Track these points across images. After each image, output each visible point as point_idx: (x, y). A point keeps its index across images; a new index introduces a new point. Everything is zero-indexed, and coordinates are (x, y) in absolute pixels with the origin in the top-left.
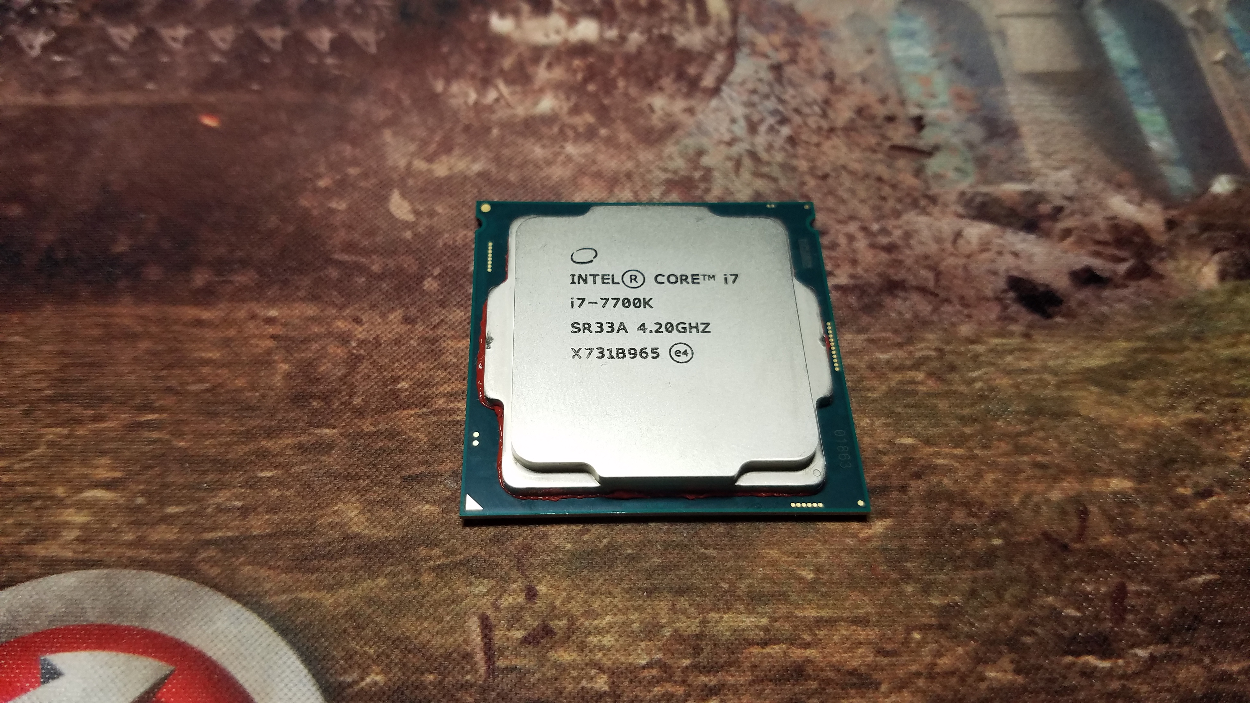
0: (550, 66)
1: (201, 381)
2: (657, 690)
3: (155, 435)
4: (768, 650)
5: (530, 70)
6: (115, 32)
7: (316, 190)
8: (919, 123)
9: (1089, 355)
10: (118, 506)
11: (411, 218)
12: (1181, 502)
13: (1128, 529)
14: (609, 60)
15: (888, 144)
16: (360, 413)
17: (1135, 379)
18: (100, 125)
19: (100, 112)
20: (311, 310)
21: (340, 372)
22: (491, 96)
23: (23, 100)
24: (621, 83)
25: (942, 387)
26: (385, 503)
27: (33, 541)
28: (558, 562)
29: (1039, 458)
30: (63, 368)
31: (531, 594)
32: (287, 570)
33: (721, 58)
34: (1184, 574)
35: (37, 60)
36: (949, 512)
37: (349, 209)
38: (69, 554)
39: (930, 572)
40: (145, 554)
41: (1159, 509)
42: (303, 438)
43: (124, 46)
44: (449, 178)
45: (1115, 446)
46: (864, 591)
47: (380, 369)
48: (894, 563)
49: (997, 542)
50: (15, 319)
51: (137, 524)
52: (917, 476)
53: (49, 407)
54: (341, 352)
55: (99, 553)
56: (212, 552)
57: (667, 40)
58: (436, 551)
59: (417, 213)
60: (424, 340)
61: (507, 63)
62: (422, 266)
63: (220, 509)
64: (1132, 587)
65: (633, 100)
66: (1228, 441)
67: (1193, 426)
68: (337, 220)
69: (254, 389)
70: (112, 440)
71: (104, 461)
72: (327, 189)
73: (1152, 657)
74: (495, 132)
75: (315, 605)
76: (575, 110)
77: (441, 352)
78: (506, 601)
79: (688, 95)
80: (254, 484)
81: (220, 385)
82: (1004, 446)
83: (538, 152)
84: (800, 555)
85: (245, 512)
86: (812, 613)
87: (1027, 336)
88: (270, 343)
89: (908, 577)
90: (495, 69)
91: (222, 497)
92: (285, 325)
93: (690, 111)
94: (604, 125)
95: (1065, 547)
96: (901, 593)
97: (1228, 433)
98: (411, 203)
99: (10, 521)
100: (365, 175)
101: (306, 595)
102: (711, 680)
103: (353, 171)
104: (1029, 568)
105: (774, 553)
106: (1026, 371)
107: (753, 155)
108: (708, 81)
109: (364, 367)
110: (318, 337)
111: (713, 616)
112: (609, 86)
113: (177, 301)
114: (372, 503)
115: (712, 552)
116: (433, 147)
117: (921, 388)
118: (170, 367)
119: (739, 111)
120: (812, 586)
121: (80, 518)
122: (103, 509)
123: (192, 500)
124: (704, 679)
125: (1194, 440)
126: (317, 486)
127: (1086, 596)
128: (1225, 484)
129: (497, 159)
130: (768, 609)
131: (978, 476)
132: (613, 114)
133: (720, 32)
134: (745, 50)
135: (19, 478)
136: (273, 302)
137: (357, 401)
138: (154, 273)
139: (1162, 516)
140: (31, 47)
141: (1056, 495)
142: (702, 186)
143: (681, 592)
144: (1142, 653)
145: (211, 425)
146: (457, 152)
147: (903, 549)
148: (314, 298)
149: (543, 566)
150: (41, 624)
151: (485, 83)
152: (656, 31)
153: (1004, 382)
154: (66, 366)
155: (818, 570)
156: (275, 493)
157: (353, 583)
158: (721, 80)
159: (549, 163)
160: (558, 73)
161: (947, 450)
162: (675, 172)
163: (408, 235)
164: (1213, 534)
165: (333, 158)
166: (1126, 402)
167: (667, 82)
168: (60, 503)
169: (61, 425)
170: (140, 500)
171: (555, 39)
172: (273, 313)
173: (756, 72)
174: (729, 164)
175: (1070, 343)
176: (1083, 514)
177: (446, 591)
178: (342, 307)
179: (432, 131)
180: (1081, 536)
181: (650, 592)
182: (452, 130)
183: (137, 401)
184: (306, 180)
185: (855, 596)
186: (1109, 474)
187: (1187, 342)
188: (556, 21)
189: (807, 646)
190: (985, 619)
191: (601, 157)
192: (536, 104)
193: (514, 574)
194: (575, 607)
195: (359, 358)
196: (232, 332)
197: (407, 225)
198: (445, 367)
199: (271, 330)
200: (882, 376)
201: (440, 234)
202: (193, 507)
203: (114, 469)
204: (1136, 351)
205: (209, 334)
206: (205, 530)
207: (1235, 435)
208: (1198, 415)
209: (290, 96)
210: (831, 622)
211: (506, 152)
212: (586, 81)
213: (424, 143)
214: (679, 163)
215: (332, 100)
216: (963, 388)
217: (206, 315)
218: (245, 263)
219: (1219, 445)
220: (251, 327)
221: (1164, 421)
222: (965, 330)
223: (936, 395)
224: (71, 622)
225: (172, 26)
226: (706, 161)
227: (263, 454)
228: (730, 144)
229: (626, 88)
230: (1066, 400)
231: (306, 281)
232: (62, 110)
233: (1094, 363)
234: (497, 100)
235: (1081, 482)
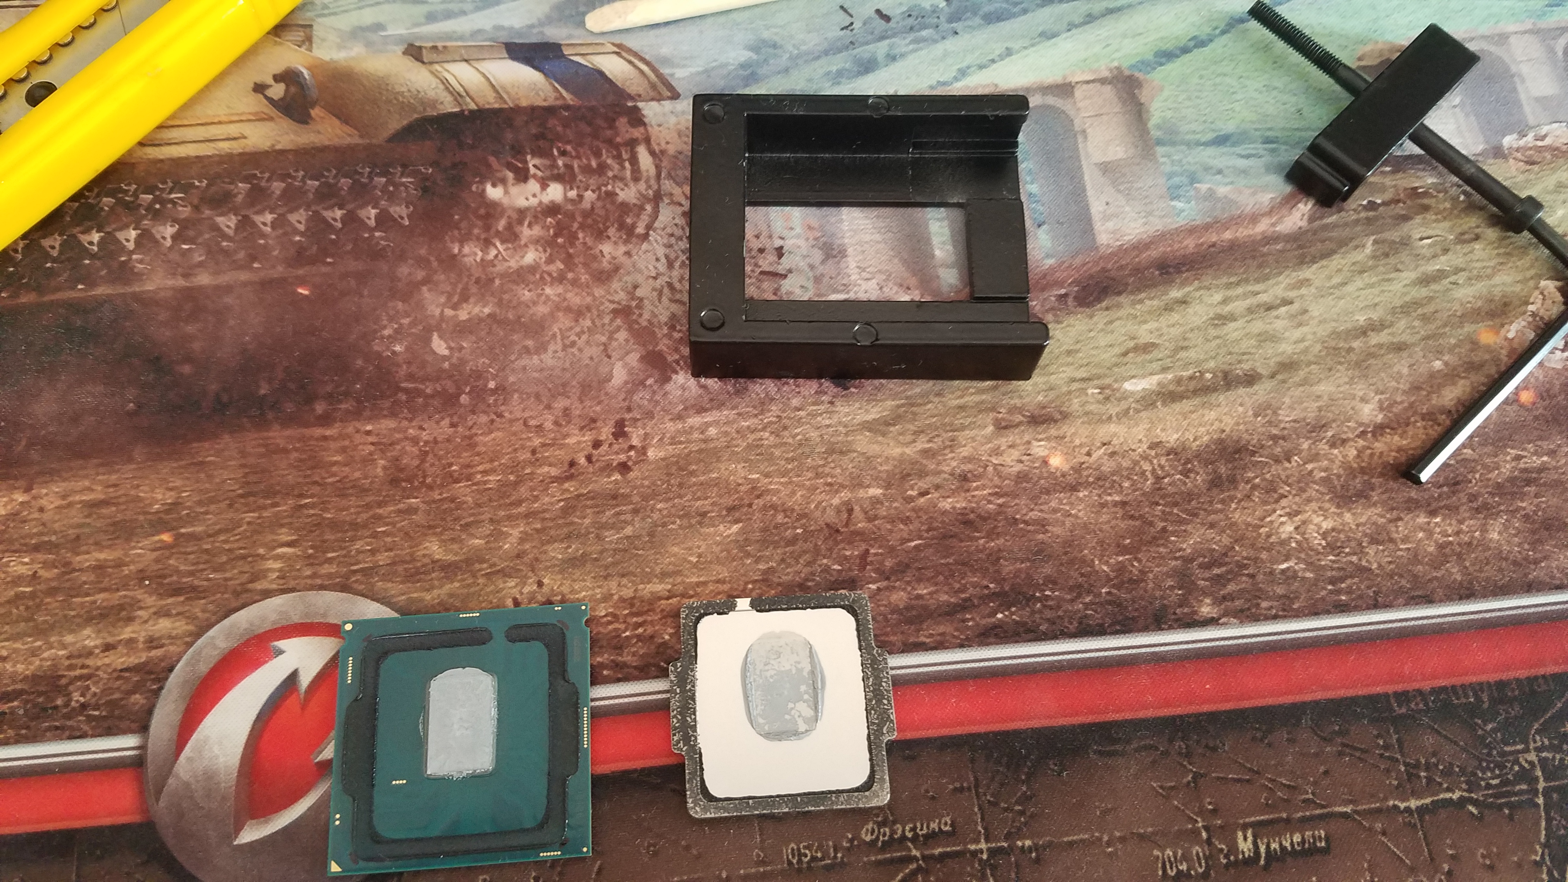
0: (530, 226)
1: (334, 475)
2: (610, 627)
3: (312, 512)
4: (670, 601)
5: (517, 229)
6: (220, 220)
7: (383, 337)
8: (780, 252)
9: (867, 411)
10: (298, 556)
11: (446, 352)
12: (911, 499)
13: (876, 517)
14: (571, 216)
15: (758, 270)
16: (430, 488)
17: (894, 425)
18: (229, 300)
19: (228, 289)
20: (391, 424)
21: (416, 462)
22: (493, 252)
23: (170, 283)
24: (581, 235)
25: (778, 440)
26: (453, 540)
27: (252, 581)
28: (555, 565)
29: (830, 480)
30: (246, 475)
31: (540, 584)
32: (402, 582)
33: (649, 208)
34: (904, 541)
35: (171, 248)
36: (774, 516)
37: (407, 349)
38: (274, 586)
39: (759, 551)
40: (319, 581)
41: (895, 505)
42: (401, 506)
43: (231, 232)
44: (469, 320)
45: (875, 468)
46: (723, 565)
47: (439, 460)
48: (741, 548)
49: (799, 531)
50: (207, 445)
51: (312, 564)
52: (758, 497)
53: (242, 501)
54: (415, 450)
55: (292, 584)
56: (358, 577)
57: (611, 195)
58: (485, 565)
59: (450, 348)
60: (464, 438)
61: (501, 225)
62: (458, 388)
63: (359, 552)
64: (872, 551)
65: (590, 248)
66: (945, 460)
67: (925, 452)
68: (400, 359)
69: (366, 478)
70: (286, 517)
71: (284, 530)
72: (390, 336)
73: (879, 589)
74: (497, 282)
75: (421, 600)
76: (550, 261)
77: (476, 445)
78: (526, 590)
79: (626, 242)
80: (375, 535)
81: (346, 477)
82: (810, 475)
83: (526, 295)
84: (690, 549)
85: (373, 552)
86: (694, 579)
87: (831, 403)
88: (372, 448)
89: (748, 555)
90: (493, 231)
91: (358, 545)
92: (378, 435)
93: (628, 254)
94: (570, 270)
95: (838, 531)
96: (743, 565)
97: (945, 455)
98: (446, 342)
99: (236, 571)
100: (413, 324)
101: (415, 595)
102: (640, 619)
103: (406, 321)
104: (816, 545)
105: (675, 549)
106: (828, 426)
107: (670, 285)
108: (640, 230)
109: (430, 458)
110: (398, 442)
111: (641, 586)
112: (572, 238)
113: (307, 425)
114: (444, 541)
115: (640, 552)
116: (456, 298)
117: (766, 442)
118: (312, 468)
119: (661, 252)
120: (695, 565)
121: (277, 565)
122: (289, 559)
123: (342, 548)
124: (635, 619)
125: (924, 462)
126: (412, 534)
127: (846, 558)
128: (937, 487)
129: (500, 303)
130: (671, 580)
131: (794, 493)
132: (576, 261)
133: (649, 187)
134: (666, 200)
135: (236, 545)
136: (370, 419)
137: (429, 480)
138: (290, 407)
139: (896, 508)
140: (164, 238)
141: (836, 501)
142: (637, 312)
143: (623, 576)
144: (873, 587)
145: (344, 503)
146: (472, 300)
147: (746, 540)
148: (393, 415)
149: (546, 568)
150: (267, 626)
151: (487, 243)
152: (604, 189)
153: (814, 435)
154: (247, 473)
155: (700, 556)
156: (389, 539)
157: (441, 587)
158: (649, 227)
159: (535, 303)
160: (537, 231)
161: (776, 480)
162: (619, 303)
163: (446, 365)
164: (925, 518)
165: (392, 313)
166: (886, 441)
167: (612, 232)
168: (263, 558)
169: (253, 511)
170: (311, 551)
171: (534, 202)
172: (369, 428)
173: (674, 218)
174: (655, 294)
175: (857, 405)
176: (850, 511)
177: (492, 587)
178: (411, 420)
179: (454, 285)
180: (847, 525)
181: (605, 578)
182: (467, 283)
183: (296, 493)
184: (375, 331)
185: (719, 568)
186: (868, 486)
187: (931, 397)
188: (533, 186)
189: (691, 597)
190: (788, 574)
191: (569, 295)
192: (523, 257)
193: (530, 574)
194: (565, 589)
195: (426, 453)
196: (347, 443)
197: (444, 358)
198: (478, 454)
199: (371, 439)
200: (744, 437)
201: (467, 362)
202: (344, 552)
203: (293, 534)
204: (898, 407)
205: (333, 445)
206: (352, 565)
207: (950, 455)
208: (930, 445)
209: (353, 265)
210: (704, 583)
211: (506, 297)
212: (556, 235)
213: (450, 296)
214: (622, 296)
215: (384, 267)
216: (790, 440)
217: (328, 433)
218: (347, 394)
219: (938, 464)
220: (358, 439)
221: (908, 451)
222: (795, 402)
223: (775, 446)
224: (284, 623)
225: (260, 212)
226: (639, 293)
227: (379, 518)
228: (655, 278)
229: (584, 238)
230: (850, 442)
231: (387, 404)
232: (200, 288)
233: (869, 417)
234: (496, 256)
235: (852, 492)
